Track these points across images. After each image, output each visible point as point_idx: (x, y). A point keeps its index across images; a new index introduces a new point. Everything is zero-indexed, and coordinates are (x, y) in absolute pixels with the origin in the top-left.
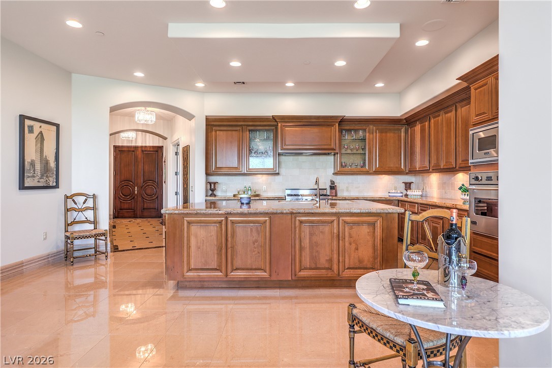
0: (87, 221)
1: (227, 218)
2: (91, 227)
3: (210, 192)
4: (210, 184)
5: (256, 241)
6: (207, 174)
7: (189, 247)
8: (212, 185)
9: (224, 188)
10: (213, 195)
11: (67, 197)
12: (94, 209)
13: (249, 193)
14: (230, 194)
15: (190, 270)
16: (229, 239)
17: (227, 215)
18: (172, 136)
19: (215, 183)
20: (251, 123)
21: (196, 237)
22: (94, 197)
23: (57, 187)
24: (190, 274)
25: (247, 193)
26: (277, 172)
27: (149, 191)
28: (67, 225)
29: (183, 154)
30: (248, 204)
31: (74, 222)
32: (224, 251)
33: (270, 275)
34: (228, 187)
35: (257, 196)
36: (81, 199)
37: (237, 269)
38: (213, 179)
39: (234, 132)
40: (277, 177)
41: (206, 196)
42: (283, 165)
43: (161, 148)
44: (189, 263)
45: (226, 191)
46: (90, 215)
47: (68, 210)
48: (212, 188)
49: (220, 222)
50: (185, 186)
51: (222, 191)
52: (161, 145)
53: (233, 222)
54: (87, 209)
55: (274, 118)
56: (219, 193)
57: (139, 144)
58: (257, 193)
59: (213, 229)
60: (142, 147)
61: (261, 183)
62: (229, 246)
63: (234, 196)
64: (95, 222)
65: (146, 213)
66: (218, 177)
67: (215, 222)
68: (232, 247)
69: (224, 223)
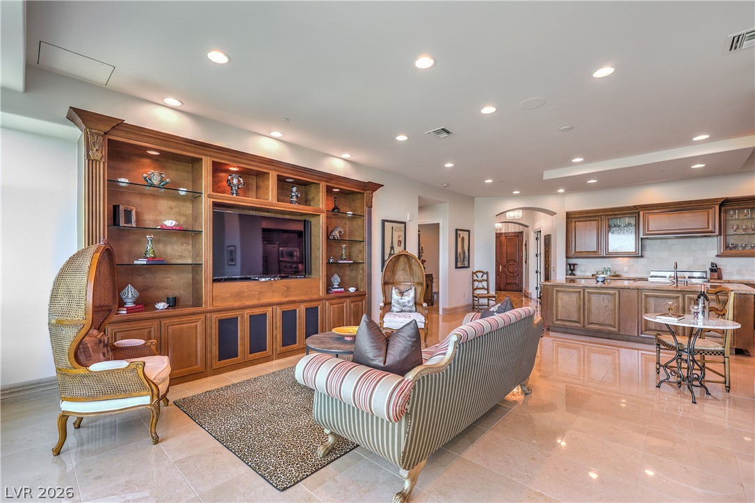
0: (483, 288)
1: (584, 290)
2: (486, 292)
3: (570, 272)
4: (570, 265)
5: (607, 306)
6: (567, 257)
7: (557, 306)
8: (572, 266)
9: (583, 269)
10: (572, 274)
11: (473, 273)
12: (487, 281)
13: (609, 273)
14: (589, 274)
15: (558, 320)
16: (586, 304)
17: (584, 288)
18: (533, 224)
19: (574, 265)
20: (610, 213)
21: (562, 300)
22: (487, 273)
23: (469, 267)
24: (558, 322)
25: (606, 274)
26: (640, 255)
27: (511, 270)
28: (474, 290)
29: (545, 241)
30: (603, 282)
31: (477, 288)
32: (582, 311)
33: (619, 331)
34: (586, 268)
35: (617, 276)
36: (480, 275)
37: (591, 323)
38: (572, 261)
39: (592, 222)
40: (640, 259)
41: (566, 275)
42: (648, 248)
43: (522, 233)
44: (557, 316)
45: (585, 272)
46: (485, 284)
47: (474, 281)
48: (571, 268)
49: (579, 292)
50: (547, 266)
51: (581, 271)
52: (521, 231)
53: (588, 292)
54: (484, 280)
55: (635, 207)
56: (578, 273)
57: (503, 231)
58: (617, 274)
59: (574, 296)
60: (505, 233)
61: (622, 265)
62: (586, 307)
63: (593, 275)
64: (488, 289)
65: (508, 287)
66: (577, 260)
67: (576, 292)
68: (589, 309)
69: (582, 292)
